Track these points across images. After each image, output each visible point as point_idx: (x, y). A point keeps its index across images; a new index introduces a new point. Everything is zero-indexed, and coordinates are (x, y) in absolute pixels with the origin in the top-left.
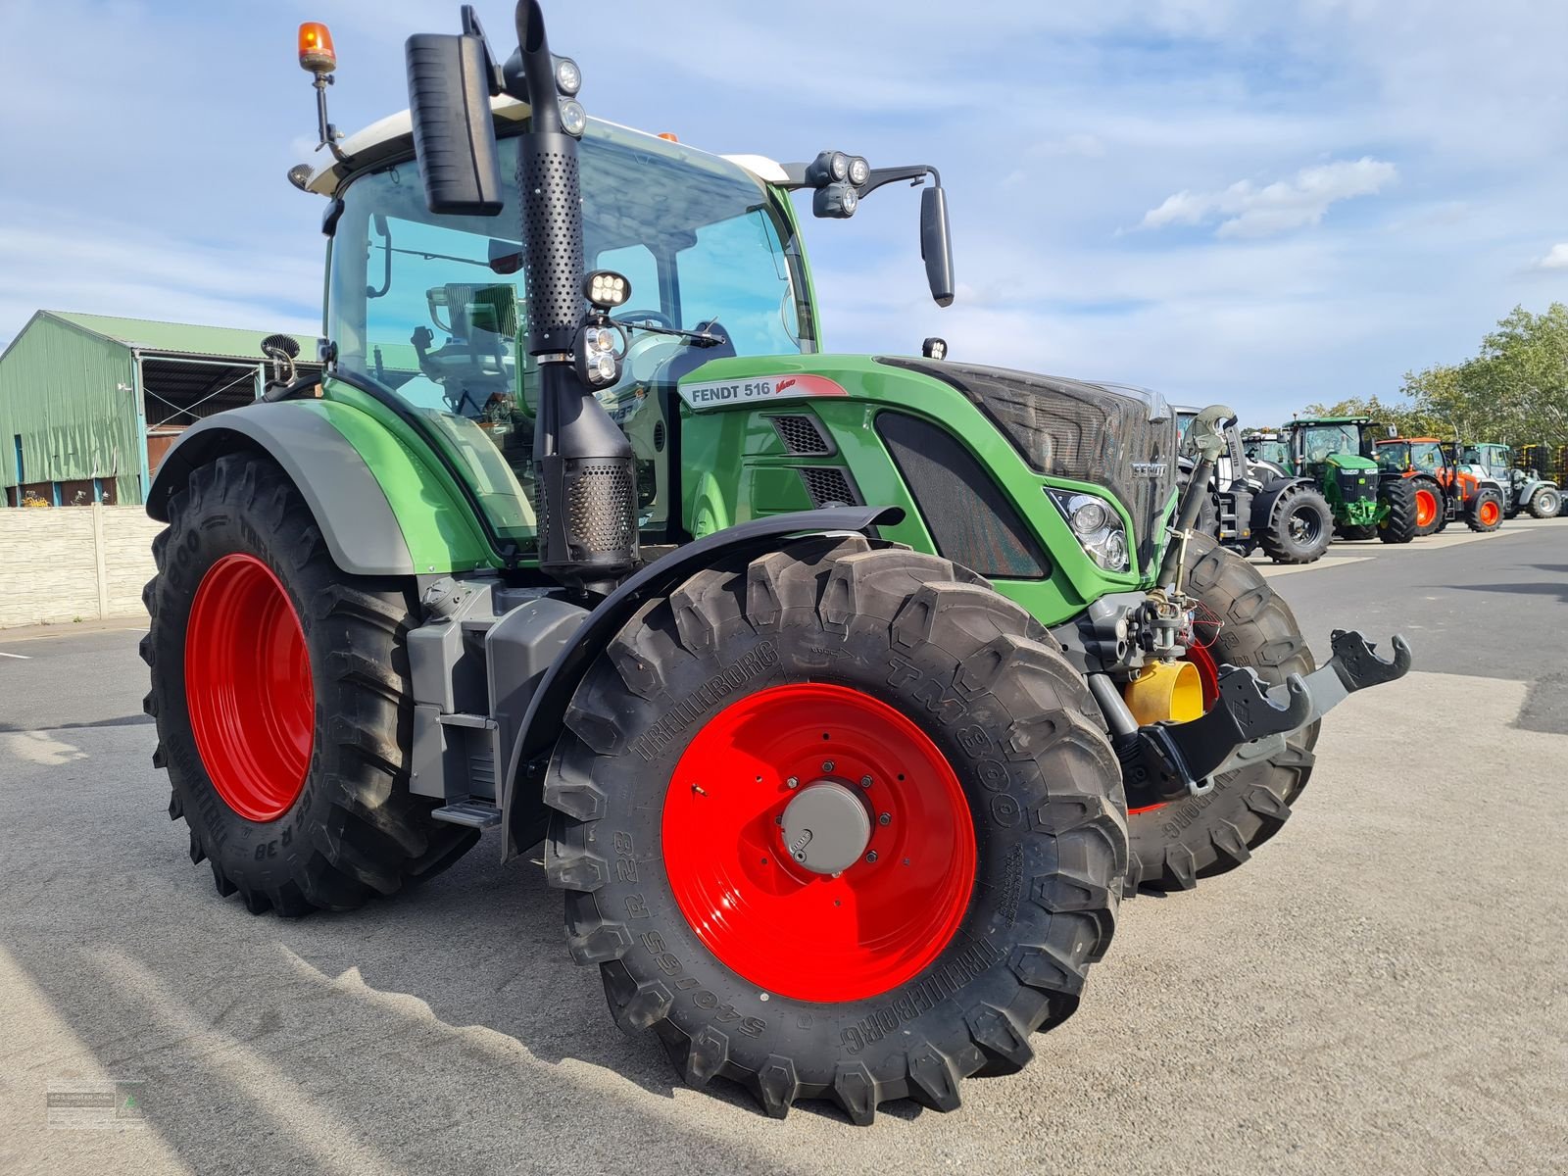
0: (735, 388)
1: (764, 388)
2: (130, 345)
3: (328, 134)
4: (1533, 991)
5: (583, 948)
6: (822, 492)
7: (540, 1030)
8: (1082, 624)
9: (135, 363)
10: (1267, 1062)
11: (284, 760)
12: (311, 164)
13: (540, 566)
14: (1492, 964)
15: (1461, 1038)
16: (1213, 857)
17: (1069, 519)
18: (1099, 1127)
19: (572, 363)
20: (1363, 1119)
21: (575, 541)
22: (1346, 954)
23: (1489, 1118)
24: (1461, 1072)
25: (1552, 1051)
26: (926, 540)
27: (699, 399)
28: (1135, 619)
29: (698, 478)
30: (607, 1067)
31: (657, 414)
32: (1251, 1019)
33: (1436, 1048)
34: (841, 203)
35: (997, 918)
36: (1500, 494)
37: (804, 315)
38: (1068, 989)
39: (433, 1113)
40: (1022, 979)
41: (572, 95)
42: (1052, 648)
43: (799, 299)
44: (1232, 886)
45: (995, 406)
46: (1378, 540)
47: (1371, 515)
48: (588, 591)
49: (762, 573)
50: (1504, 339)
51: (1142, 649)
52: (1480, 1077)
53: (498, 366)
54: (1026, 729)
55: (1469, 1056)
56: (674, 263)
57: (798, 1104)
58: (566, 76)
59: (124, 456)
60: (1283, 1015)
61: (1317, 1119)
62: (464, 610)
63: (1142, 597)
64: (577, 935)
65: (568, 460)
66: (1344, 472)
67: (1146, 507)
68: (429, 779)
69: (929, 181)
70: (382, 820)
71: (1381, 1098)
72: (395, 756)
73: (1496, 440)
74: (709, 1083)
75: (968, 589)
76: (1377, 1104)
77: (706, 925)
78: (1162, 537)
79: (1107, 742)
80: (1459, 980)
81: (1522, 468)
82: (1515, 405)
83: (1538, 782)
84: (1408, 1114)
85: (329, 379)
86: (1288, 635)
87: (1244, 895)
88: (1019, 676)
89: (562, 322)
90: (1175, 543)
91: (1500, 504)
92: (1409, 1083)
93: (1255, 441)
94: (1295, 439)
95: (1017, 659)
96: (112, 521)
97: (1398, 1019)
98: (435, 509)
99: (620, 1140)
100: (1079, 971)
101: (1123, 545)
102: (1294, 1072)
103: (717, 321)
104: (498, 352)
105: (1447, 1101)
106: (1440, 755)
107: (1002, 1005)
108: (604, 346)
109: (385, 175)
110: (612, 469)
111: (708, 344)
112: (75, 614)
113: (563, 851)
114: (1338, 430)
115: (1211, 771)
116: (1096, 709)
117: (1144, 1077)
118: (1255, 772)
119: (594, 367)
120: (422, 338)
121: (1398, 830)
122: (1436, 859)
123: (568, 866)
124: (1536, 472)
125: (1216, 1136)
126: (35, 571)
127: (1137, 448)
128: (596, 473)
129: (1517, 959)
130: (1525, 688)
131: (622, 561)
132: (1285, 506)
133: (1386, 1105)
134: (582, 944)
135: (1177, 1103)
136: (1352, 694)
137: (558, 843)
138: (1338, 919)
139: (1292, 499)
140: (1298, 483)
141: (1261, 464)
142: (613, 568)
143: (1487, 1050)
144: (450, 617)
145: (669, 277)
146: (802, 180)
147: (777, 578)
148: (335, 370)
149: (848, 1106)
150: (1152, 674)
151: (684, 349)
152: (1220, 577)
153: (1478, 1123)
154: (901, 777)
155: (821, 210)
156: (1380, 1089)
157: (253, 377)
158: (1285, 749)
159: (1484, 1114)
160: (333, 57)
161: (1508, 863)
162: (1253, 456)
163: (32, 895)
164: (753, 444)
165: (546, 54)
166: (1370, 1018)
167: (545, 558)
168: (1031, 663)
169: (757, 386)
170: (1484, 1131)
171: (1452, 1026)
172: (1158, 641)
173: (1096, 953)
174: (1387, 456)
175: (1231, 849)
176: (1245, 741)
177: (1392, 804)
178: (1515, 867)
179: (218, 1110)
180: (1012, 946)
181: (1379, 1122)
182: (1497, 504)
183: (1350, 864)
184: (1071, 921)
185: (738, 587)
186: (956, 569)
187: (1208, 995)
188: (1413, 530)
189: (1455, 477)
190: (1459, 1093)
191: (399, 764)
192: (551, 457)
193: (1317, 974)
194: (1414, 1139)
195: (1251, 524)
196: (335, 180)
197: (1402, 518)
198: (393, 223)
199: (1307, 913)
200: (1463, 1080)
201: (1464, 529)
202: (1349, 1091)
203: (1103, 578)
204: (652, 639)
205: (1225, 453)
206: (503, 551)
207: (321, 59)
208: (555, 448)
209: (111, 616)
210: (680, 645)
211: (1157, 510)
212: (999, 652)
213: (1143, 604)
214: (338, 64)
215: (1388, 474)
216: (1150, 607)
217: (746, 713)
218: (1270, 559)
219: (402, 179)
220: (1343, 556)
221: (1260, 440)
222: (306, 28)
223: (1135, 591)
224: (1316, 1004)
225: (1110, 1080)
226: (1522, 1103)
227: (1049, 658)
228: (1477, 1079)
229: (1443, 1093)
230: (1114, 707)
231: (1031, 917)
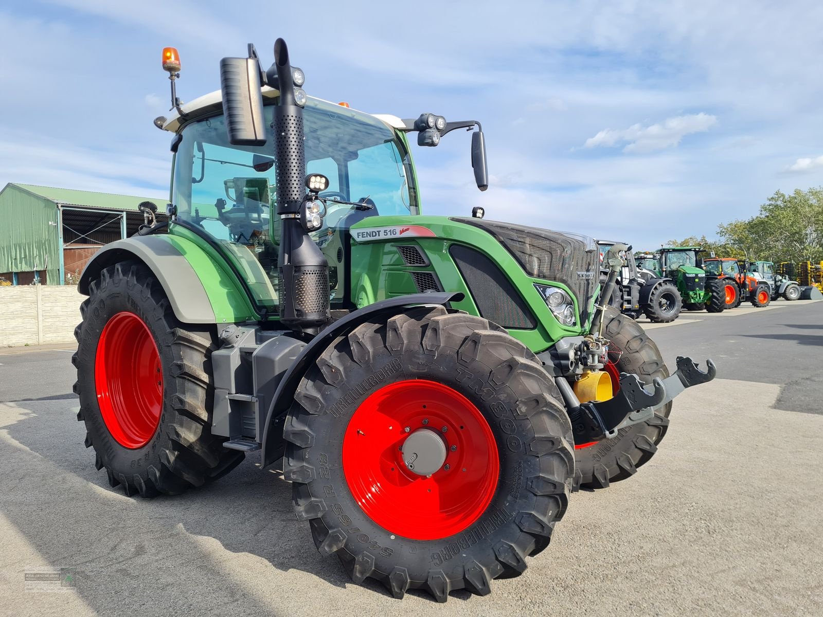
0: (379, 232)
1: (393, 232)
2: (56, 201)
3: (176, 103)
4: (779, 540)
5: (302, 512)
6: (422, 284)
7: (278, 555)
8: (552, 352)
9: (58, 211)
10: (644, 573)
11: (145, 417)
12: (165, 116)
13: (281, 320)
14: (758, 526)
15: (742, 563)
16: (618, 471)
17: (546, 300)
18: (560, 604)
19: (299, 219)
20: (692, 602)
21: (299, 308)
22: (685, 521)
23: (754, 602)
24: (741, 579)
25: (787, 569)
26: (474, 308)
27: (360, 237)
28: (578, 350)
29: (359, 277)
30: (312, 573)
31: (339, 244)
32: (636, 552)
33: (729, 568)
34: (432, 139)
35: (509, 498)
36: (768, 287)
37: (413, 194)
38: (545, 534)
39: (225, 595)
40: (522, 528)
41: (300, 86)
42: (538, 363)
43: (410, 186)
44: (627, 487)
45: (509, 243)
46: (705, 311)
47: (702, 297)
48: (304, 332)
49: (395, 325)
50: (771, 207)
51: (582, 365)
52: (750, 582)
53: (259, 219)
54: (525, 403)
55: (746, 571)
56: (346, 167)
57: (409, 591)
58: (297, 77)
59: (51, 259)
60: (653, 551)
61: (669, 601)
62: (241, 341)
63: (582, 338)
64: (299, 505)
65: (296, 267)
66: (687, 275)
67: (584, 294)
68: (221, 427)
69: (476, 129)
70: (197, 448)
71: (701, 592)
72: (204, 416)
73: (766, 259)
74: (364, 582)
75: (496, 334)
76: (699, 594)
77: (364, 501)
78: (592, 309)
79: (565, 411)
80: (741, 534)
81: (780, 274)
82: (777, 241)
83: (784, 436)
84: (714, 599)
85: (173, 224)
86: (656, 359)
87: (634, 491)
88: (521, 377)
89: (294, 198)
90: (599, 312)
91: (769, 293)
92: (715, 585)
93: (641, 258)
94: (662, 258)
95: (520, 369)
96: (46, 293)
97: (710, 553)
98: (226, 290)
99: (319, 609)
100: (550, 525)
101: (572, 313)
102: (658, 578)
103: (369, 198)
104: (259, 212)
105: (734, 593)
106: (735, 422)
107: (511, 541)
108: (315, 210)
109: (204, 123)
110: (318, 272)
111: (364, 209)
112: (26, 342)
113: (292, 463)
114: (684, 254)
115: (616, 426)
116: (559, 394)
117: (582, 580)
118: (639, 428)
119: (310, 221)
120: (220, 204)
121: (712, 459)
122: (731, 474)
123: (295, 471)
124: (787, 276)
125: (618, 609)
126: (5, 319)
127: (580, 265)
128: (310, 274)
129: (771, 524)
130: (779, 388)
131: (321, 318)
132: (657, 293)
133: (703, 595)
134: (301, 510)
135: (599, 593)
136: (687, 389)
137: (290, 459)
138: (681, 504)
139: (661, 289)
140: (664, 281)
141: (644, 271)
142: (317, 321)
143: (754, 569)
144: (234, 345)
145: (344, 173)
146: (412, 127)
147: (402, 327)
148: (176, 219)
149: (435, 593)
150: (587, 377)
151: (353, 211)
152: (621, 329)
153: (749, 604)
154: (462, 427)
155: (422, 142)
156: (700, 587)
157: (120, 219)
158: (654, 416)
159: (752, 600)
160: (179, 64)
161: (768, 476)
162: (640, 266)
163: (13, 486)
164: (387, 260)
165: (289, 67)
166: (696, 553)
167: (283, 316)
168: (527, 371)
169: (390, 231)
170: (752, 608)
171: (737, 557)
172: (590, 361)
173: (559, 516)
174: (710, 267)
175: (627, 467)
176: (633, 411)
177: (709, 446)
178: (771, 479)
179: (116, 593)
180: (517, 512)
181: (700, 603)
182: (767, 293)
183: (688, 476)
184: (546, 500)
185: (382, 331)
186: (490, 324)
187: (615, 540)
188: (723, 306)
189: (745, 279)
190: (740, 589)
191: (206, 419)
192: (287, 265)
193: (670, 531)
194: (717, 611)
195: (639, 302)
196: (178, 125)
197: (718, 300)
198: (205, 146)
199: (666, 500)
200: (742, 583)
201: (750, 306)
202: (685, 588)
203: (562, 329)
204: (339, 357)
205: (626, 265)
206: (260, 312)
207: (174, 66)
208: (289, 261)
209: (44, 343)
210: (353, 360)
211: (589, 295)
212: (511, 365)
213: (582, 342)
214: (181, 68)
215: (710, 277)
216: (586, 344)
217: (386, 394)
218: (649, 320)
219: (212, 125)
220: (687, 319)
221: (644, 258)
222: (166, 50)
223: (578, 335)
224: (669, 545)
225: (565, 582)
226: (771, 595)
227: (536, 368)
228: (749, 583)
229: (732, 589)
230: (568, 393)
231: (526, 497)
